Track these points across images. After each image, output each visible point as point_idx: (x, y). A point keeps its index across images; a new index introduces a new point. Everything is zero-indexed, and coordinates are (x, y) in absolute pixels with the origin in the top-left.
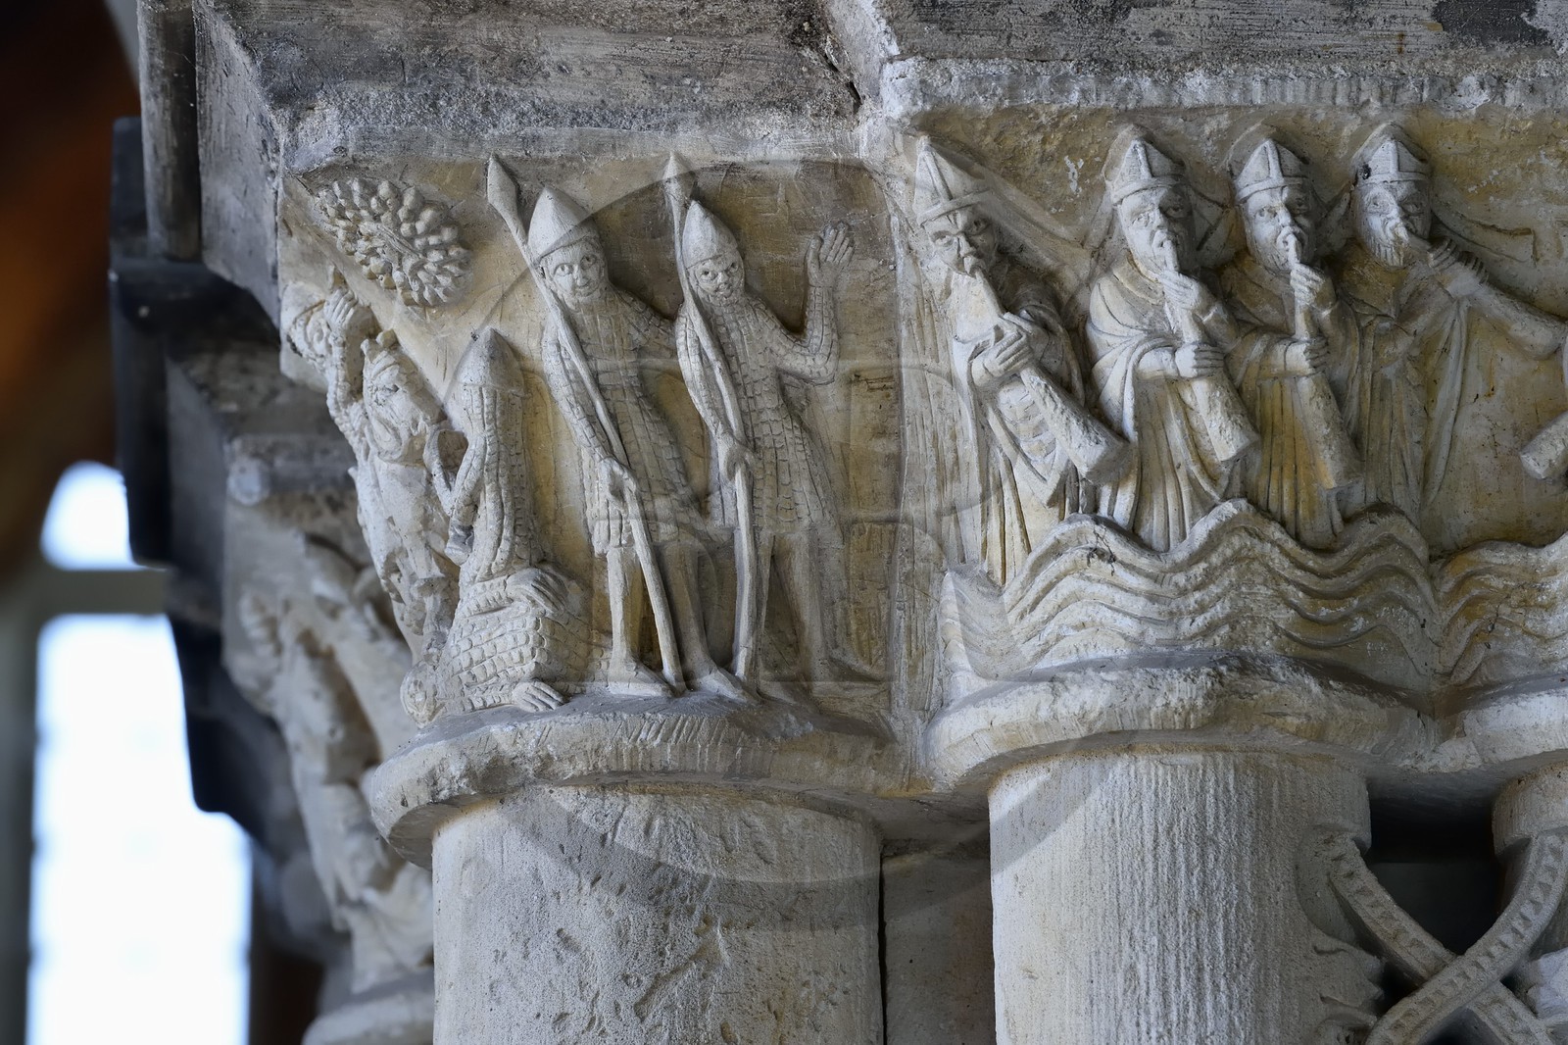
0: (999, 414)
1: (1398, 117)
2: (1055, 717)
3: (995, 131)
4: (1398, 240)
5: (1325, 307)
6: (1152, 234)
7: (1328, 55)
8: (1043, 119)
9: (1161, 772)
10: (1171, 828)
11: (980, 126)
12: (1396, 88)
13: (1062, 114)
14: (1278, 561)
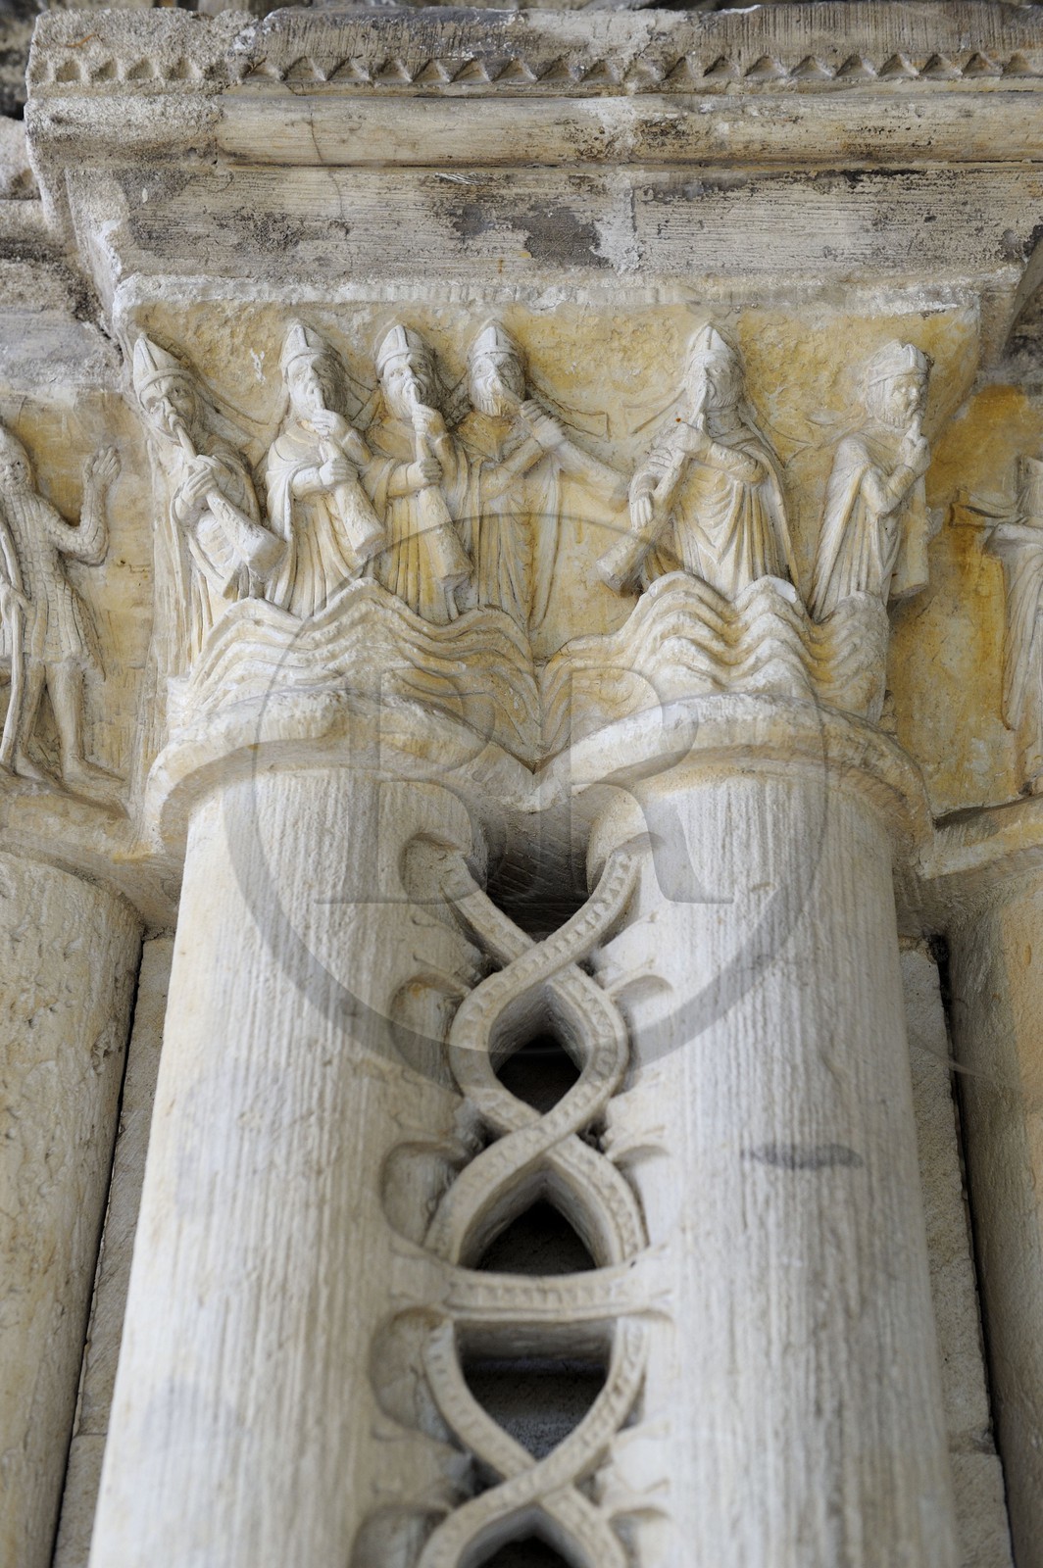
0: (197, 540)
1: (497, 313)
2: (208, 740)
3: (193, 325)
4: (495, 393)
5: (438, 435)
6: (306, 387)
7: (447, 274)
8: (229, 313)
9: (293, 783)
10: (296, 823)
11: (182, 321)
12: (496, 292)
13: (242, 308)
14: (396, 623)
